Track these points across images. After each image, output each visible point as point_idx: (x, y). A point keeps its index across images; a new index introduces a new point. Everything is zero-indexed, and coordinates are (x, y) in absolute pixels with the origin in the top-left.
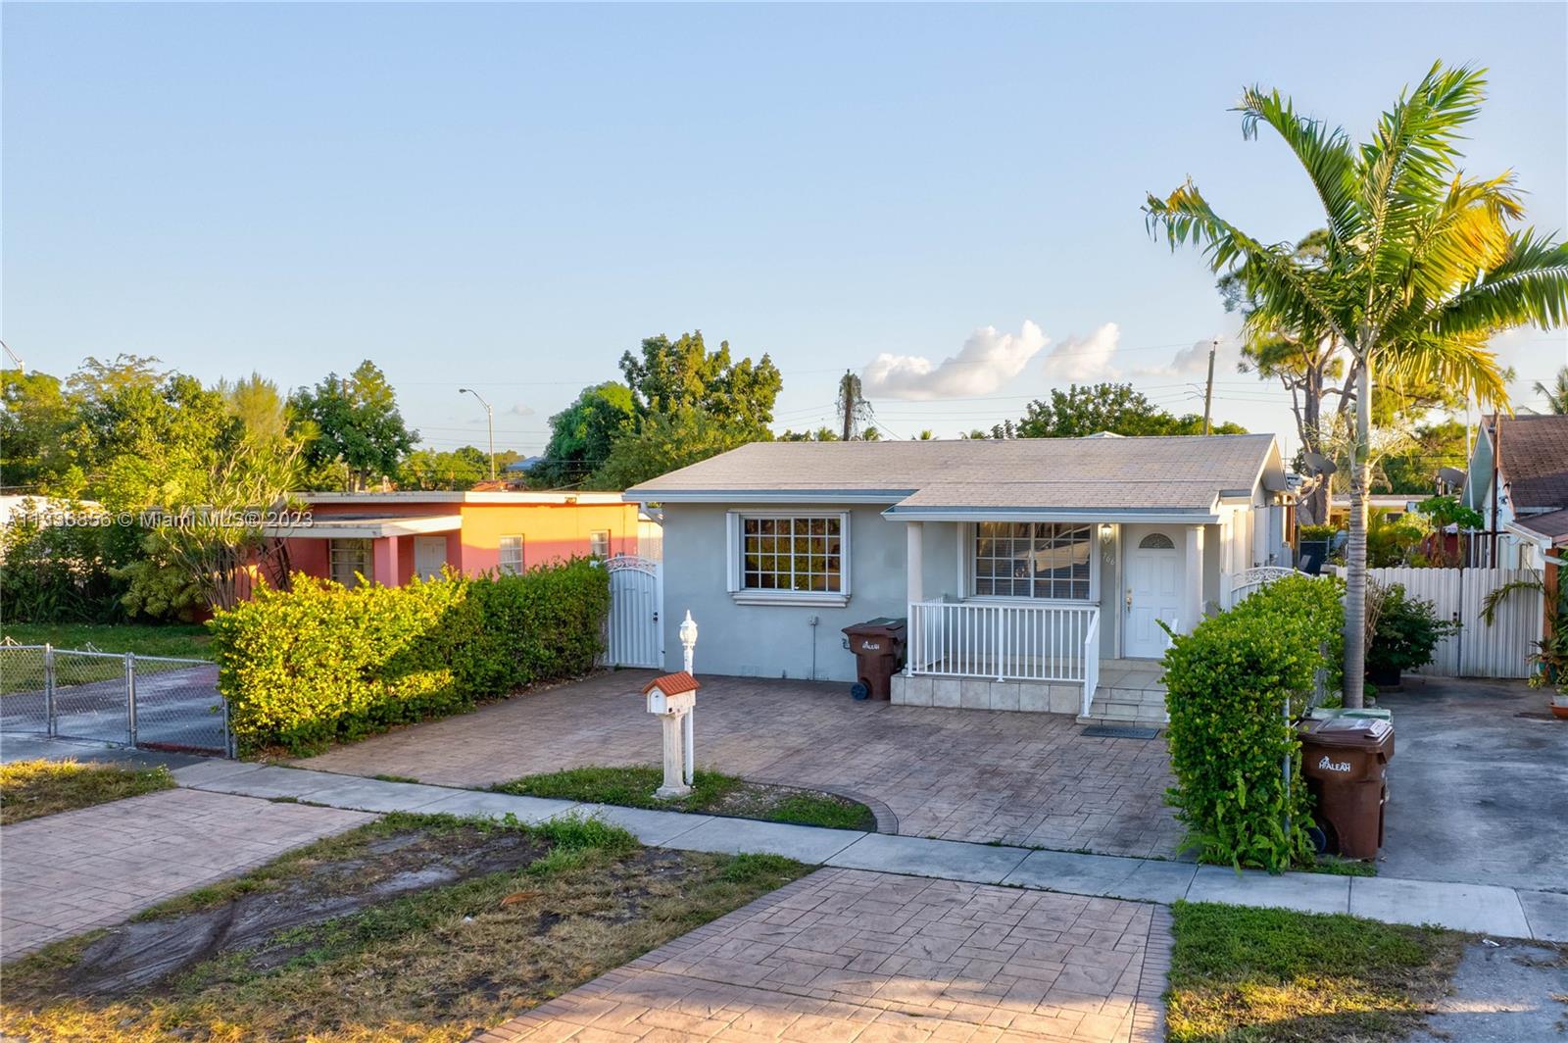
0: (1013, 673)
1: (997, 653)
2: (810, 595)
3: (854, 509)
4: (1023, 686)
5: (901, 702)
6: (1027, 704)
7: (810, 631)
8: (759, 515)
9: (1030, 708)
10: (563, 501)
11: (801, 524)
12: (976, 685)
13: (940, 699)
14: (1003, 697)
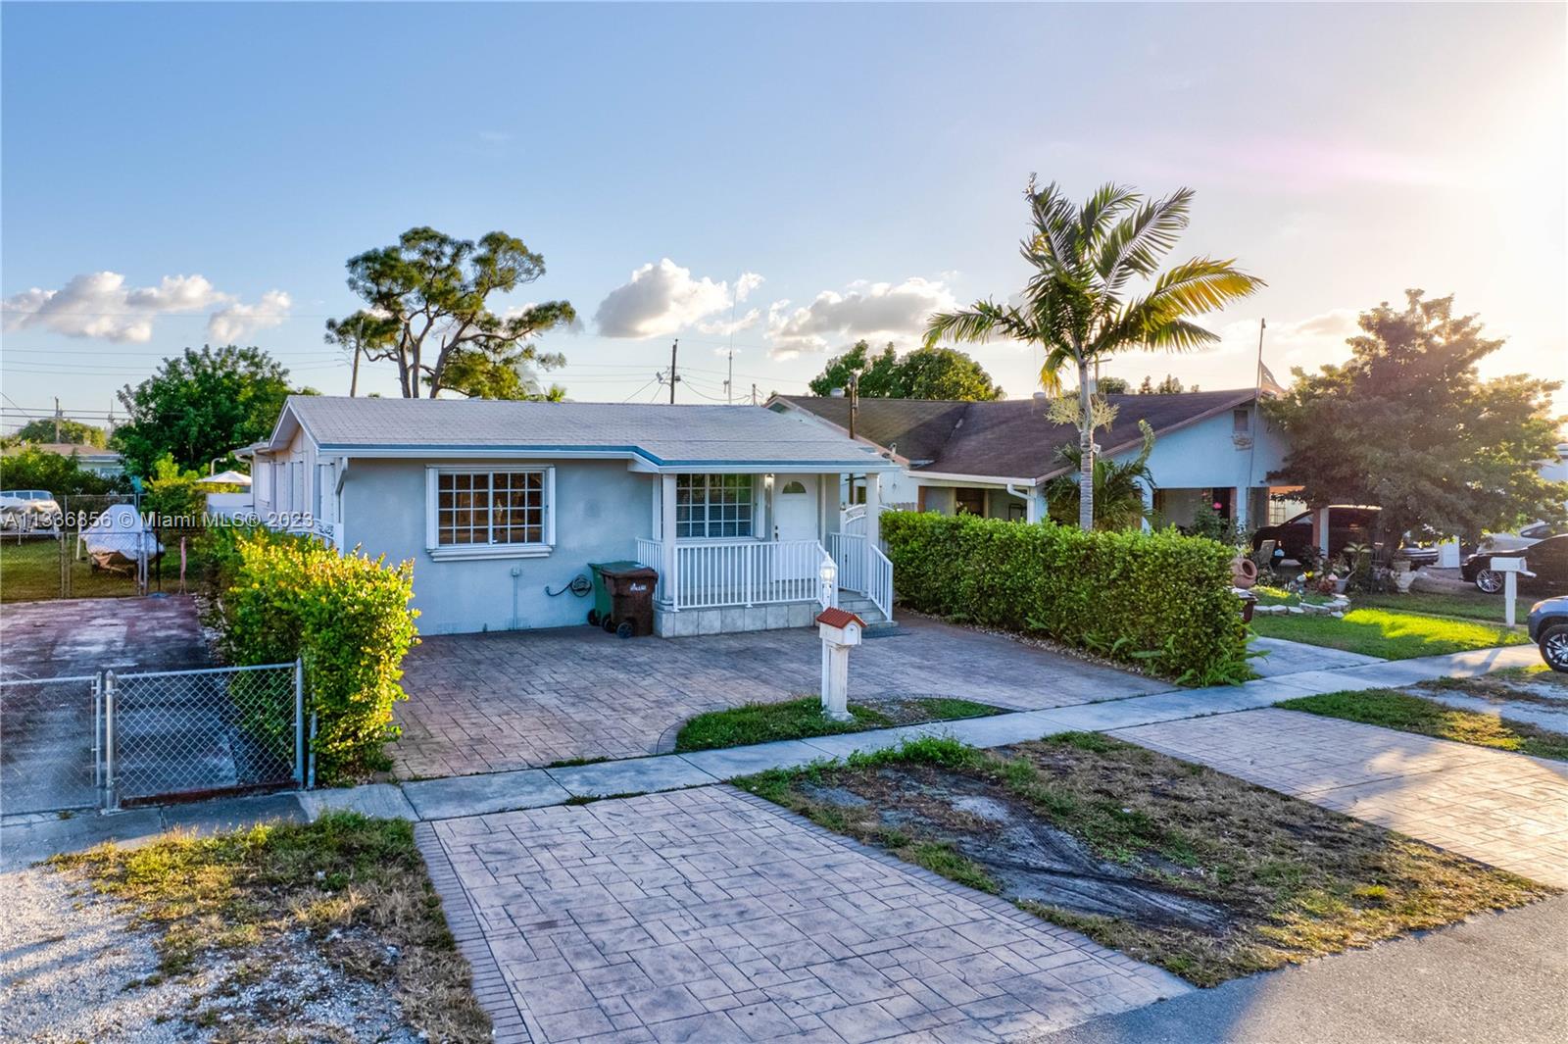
0: (758, 598)
1: (746, 584)
2: (509, 548)
3: (557, 463)
5: (670, 634)
6: (772, 624)
7: (511, 581)
8: (454, 471)
9: (774, 626)
11: (500, 480)
12: (733, 611)
13: (704, 628)
14: (754, 620)
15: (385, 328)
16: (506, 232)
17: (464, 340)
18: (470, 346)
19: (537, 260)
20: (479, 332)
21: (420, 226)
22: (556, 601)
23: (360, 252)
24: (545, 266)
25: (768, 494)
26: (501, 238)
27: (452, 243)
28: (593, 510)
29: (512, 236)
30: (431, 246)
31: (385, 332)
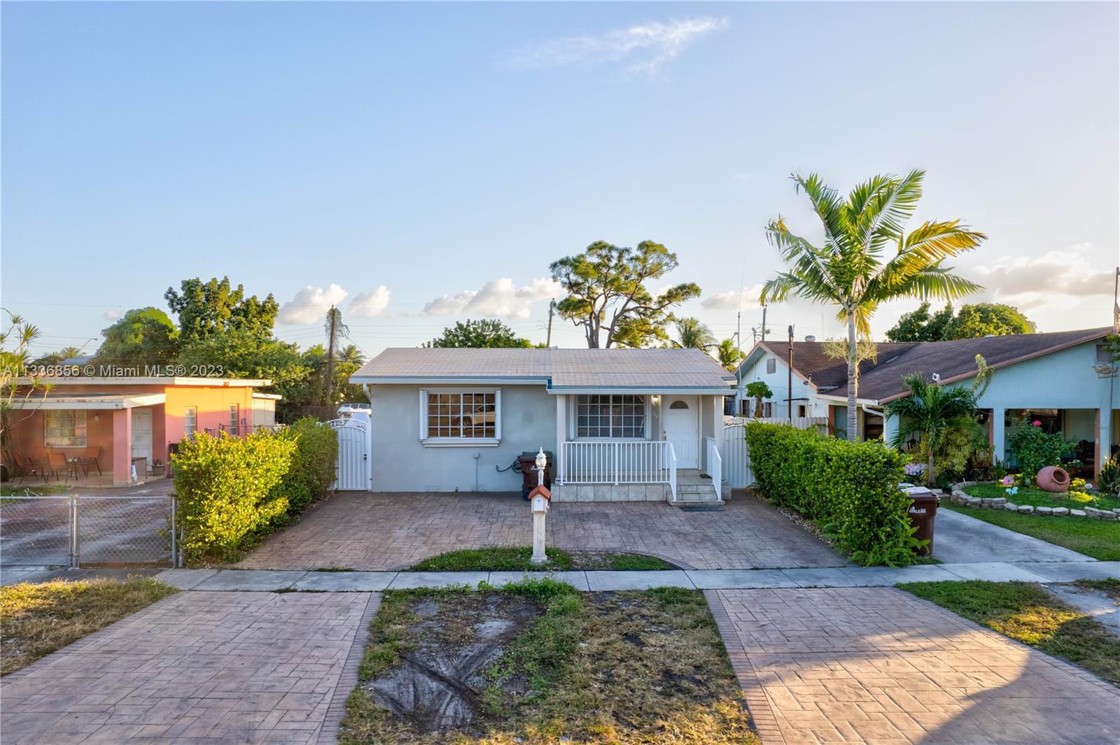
0: (624, 480)
1: (614, 470)
2: (473, 440)
3: (503, 388)
4: (631, 487)
5: (557, 500)
6: (633, 497)
7: (474, 461)
9: (635, 499)
10: (222, 384)
11: (468, 398)
12: (603, 487)
13: (581, 497)
14: (619, 494)
15: (580, 305)
16: (653, 240)
17: (629, 310)
18: (633, 315)
19: (673, 257)
20: (637, 305)
21: (597, 240)
22: (504, 475)
23: (557, 259)
24: (678, 260)
25: (655, 408)
26: (649, 244)
27: (617, 249)
28: (529, 418)
29: (657, 242)
30: (604, 252)
31: (579, 308)
